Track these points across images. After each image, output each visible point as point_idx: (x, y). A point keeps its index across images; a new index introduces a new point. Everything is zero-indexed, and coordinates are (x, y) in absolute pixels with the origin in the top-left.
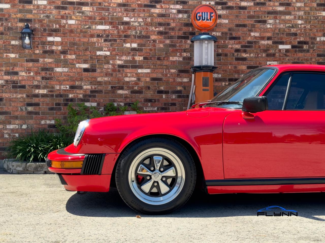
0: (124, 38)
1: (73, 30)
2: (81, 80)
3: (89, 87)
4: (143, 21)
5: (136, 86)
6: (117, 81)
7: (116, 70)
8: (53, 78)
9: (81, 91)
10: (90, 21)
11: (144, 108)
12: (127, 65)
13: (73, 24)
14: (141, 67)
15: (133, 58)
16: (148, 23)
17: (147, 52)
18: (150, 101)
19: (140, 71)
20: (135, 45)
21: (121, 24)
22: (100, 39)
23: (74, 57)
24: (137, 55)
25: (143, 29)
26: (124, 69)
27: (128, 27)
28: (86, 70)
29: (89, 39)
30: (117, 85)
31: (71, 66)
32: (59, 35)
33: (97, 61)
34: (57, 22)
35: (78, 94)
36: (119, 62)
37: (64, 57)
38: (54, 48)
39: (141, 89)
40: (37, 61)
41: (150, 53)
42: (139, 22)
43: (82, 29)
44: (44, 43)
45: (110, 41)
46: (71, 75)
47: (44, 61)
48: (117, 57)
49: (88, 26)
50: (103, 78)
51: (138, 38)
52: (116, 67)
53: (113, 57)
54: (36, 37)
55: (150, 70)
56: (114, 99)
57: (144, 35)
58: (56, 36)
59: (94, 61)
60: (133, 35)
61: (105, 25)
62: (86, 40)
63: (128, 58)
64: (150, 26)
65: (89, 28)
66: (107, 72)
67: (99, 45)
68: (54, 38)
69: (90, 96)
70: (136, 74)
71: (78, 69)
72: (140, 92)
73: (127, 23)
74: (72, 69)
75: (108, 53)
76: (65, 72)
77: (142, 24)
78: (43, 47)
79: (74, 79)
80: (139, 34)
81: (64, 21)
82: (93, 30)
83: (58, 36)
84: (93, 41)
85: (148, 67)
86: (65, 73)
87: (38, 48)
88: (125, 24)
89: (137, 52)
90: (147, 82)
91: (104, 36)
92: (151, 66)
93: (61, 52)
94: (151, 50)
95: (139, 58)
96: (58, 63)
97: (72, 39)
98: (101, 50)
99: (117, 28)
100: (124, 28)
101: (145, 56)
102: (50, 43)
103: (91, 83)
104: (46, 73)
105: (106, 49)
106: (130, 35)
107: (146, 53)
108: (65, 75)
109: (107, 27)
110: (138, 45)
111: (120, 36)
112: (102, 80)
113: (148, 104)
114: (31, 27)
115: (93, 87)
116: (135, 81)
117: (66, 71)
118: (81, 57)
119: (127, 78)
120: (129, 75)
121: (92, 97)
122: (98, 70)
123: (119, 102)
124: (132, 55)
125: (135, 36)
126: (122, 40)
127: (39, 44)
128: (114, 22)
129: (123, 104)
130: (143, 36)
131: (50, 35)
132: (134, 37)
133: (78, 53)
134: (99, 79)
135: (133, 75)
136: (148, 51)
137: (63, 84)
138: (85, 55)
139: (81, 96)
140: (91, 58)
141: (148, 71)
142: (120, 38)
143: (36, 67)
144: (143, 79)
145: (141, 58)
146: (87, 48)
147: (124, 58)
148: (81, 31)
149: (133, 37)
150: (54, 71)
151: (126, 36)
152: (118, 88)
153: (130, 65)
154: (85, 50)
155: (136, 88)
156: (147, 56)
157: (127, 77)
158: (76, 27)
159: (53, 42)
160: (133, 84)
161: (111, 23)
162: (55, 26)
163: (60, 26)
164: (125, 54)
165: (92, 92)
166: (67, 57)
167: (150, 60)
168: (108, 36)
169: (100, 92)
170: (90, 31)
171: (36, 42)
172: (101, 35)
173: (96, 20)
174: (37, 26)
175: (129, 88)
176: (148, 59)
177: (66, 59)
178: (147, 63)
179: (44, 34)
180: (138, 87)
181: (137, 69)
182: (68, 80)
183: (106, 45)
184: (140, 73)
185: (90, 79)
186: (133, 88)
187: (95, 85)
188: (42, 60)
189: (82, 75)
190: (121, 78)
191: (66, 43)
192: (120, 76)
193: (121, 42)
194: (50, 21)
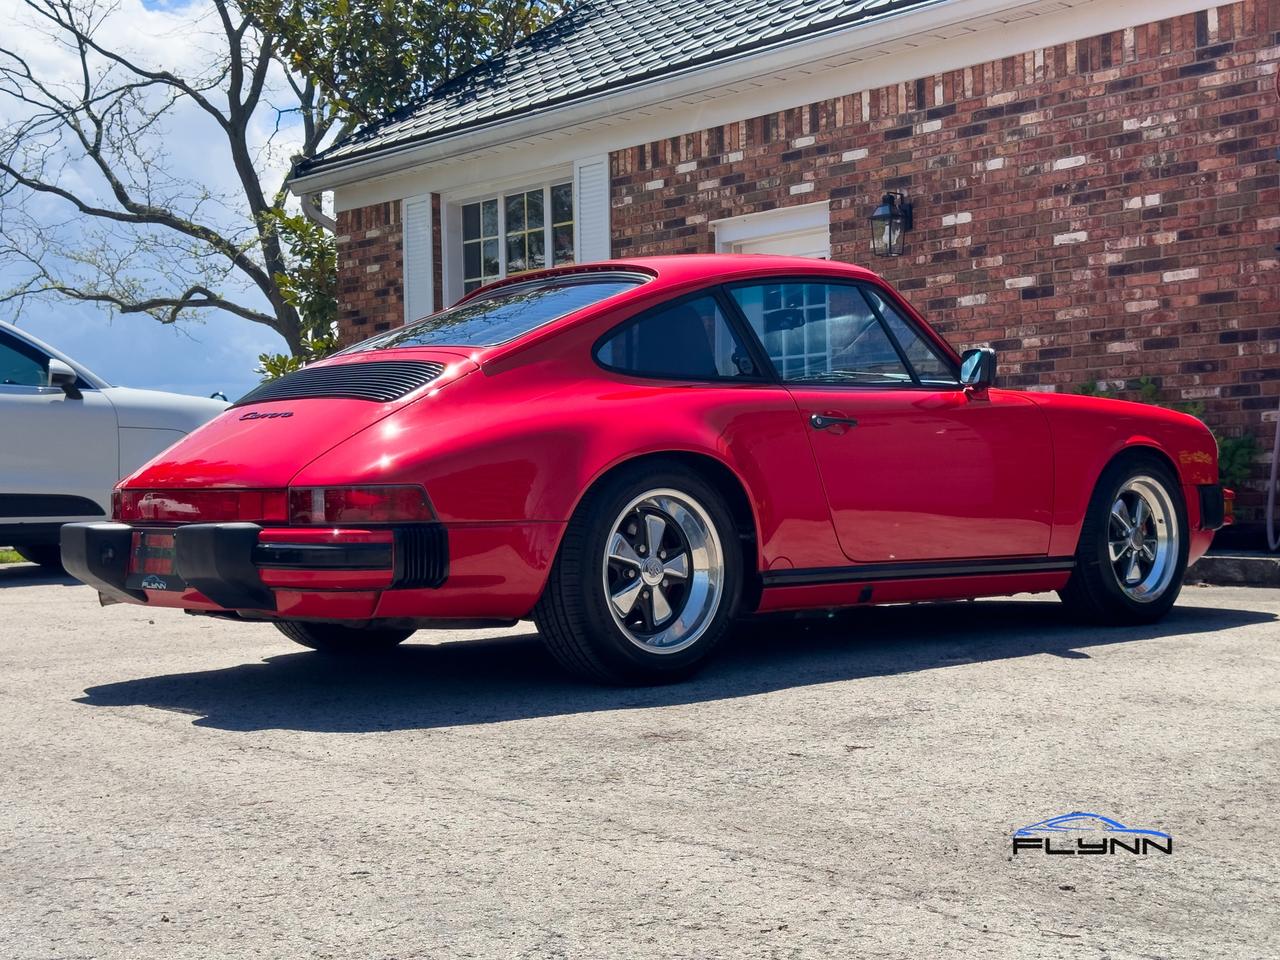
0: (1124, 185)
1: (999, 186)
2: (1018, 322)
3: (1035, 341)
4: (1178, 120)
5: (1157, 327)
6: (1106, 317)
7: (1102, 282)
8: (954, 325)
9: (1018, 354)
10: (1038, 150)
11: (1183, 392)
12: (1132, 264)
13: (998, 169)
14: (1172, 265)
15: (1150, 241)
16: (1192, 123)
17: (1189, 215)
18: (1198, 367)
19: (1168, 277)
20: (1153, 200)
21: (1116, 143)
22: (1062, 199)
23: (999, 260)
24: (1162, 230)
25: (1177, 144)
26: (1125, 276)
27: (1136, 147)
28: (1028, 293)
29: (1035, 203)
30: (1105, 329)
31: (993, 286)
32: (967, 205)
33: (1056, 262)
34: (964, 171)
35: (1010, 362)
36: (1111, 259)
37: (978, 264)
38: (956, 243)
39: (1172, 334)
40: (921, 284)
41: (1198, 217)
42: (1165, 127)
43: (1018, 178)
44: (935, 234)
45: (1088, 198)
46: (995, 312)
47: (935, 282)
48: (1107, 244)
49: (1032, 168)
50: (1071, 311)
51: (1163, 176)
52: (1103, 273)
53: (1095, 245)
54: (919, 220)
55: (1197, 270)
56: (1098, 372)
57: (1180, 162)
58: (961, 211)
59: (1048, 265)
60: (1150, 170)
61: (1076, 155)
62: (1026, 208)
63: (1135, 242)
64: (1198, 130)
65: (1036, 171)
66: (1081, 291)
67: (1061, 215)
68: (956, 216)
69: (1038, 367)
70: (1157, 289)
71: (1011, 293)
72: (1168, 343)
73: (1135, 136)
74: (995, 294)
75: (1082, 236)
76: (981, 305)
77: (1174, 130)
78: (933, 244)
79: (1001, 322)
80: (1167, 162)
81: (978, 164)
82: (1045, 174)
83: (966, 210)
84: (1045, 208)
85: (1192, 260)
86: (981, 309)
87: (923, 249)
88: (1126, 140)
89: (1162, 219)
90: (1189, 308)
91: (1074, 186)
92: (1199, 257)
93: (970, 251)
94: (1200, 206)
95: (1166, 238)
96: (966, 284)
97: (997, 211)
98: (1064, 228)
99: (1106, 156)
100: (1124, 154)
101: (1183, 229)
102: (948, 233)
103: (1041, 330)
104: (940, 314)
105: (1078, 225)
106: (1141, 172)
107: (1185, 218)
108: (980, 314)
109: (1080, 160)
110: (1165, 197)
111: (1113, 180)
112: (1068, 317)
113: (1194, 380)
114: (909, 196)
115: (1046, 340)
116: (1155, 309)
117: (983, 302)
118: (1016, 259)
119: (1134, 303)
120: (1138, 293)
121: (1044, 368)
122: (1058, 290)
123: (1111, 377)
124: (1147, 231)
125: (1154, 173)
126: (1118, 189)
127: (925, 240)
128: (1096, 141)
129: (1123, 383)
130: (1178, 166)
131: (948, 211)
132: (1152, 174)
133: (1009, 248)
134: (1061, 316)
135: (1149, 293)
136: (1191, 211)
137: (976, 339)
138: (1027, 251)
139: (1017, 368)
140: (1040, 255)
141: (1191, 273)
142: (1112, 184)
143: (918, 301)
144: (1177, 302)
145: (1173, 237)
146: (1031, 231)
147: (1125, 243)
148: (1017, 185)
149: (1149, 174)
150: (957, 306)
151: (1129, 177)
152: (1109, 335)
153: (1143, 261)
154: (1027, 236)
155: (1158, 331)
156: (1189, 228)
157: (1133, 300)
158: (1005, 175)
159: (954, 227)
160: (1151, 319)
161: (1090, 147)
162: (961, 183)
163: (969, 181)
164: (1127, 230)
165: (1044, 353)
166: (985, 262)
167: (1197, 238)
168: (1081, 185)
169: (1063, 352)
170: (1039, 181)
171: (919, 233)
172: (1064, 186)
173: (1054, 146)
174: (921, 193)
175: (1138, 333)
176: (1191, 237)
177: (983, 270)
178: (1189, 248)
179: (935, 211)
180: (1164, 327)
181: (1162, 272)
182: (987, 327)
183: (1076, 211)
184: (1168, 284)
185: (1037, 317)
186: (1150, 332)
187: (1051, 332)
188: (932, 280)
189: (1019, 309)
190: (1117, 306)
191: (983, 224)
192: (1115, 298)
193: (1116, 196)
194: (949, 174)
